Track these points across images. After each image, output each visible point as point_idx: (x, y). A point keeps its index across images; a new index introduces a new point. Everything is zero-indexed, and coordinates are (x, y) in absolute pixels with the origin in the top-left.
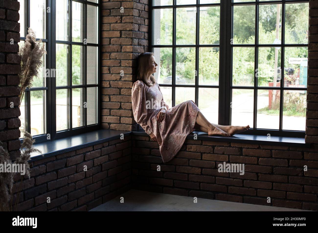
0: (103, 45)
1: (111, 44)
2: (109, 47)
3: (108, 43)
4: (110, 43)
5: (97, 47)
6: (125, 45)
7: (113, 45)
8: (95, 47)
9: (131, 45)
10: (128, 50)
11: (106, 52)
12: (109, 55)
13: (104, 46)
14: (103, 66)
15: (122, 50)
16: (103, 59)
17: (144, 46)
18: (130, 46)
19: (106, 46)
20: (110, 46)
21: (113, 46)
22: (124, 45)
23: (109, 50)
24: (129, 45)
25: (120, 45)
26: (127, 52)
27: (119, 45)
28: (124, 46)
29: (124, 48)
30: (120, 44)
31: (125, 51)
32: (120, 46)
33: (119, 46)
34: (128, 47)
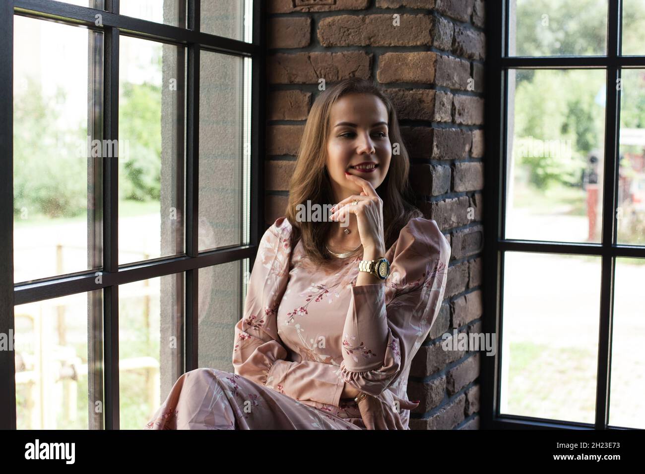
0: (274, 52)
1: (319, 42)
2: (309, 57)
3: (304, 43)
4: (313, 41)
5: (248, 62)
6: (396, 48)
7: (330, 47)
8: (238, 60)
9: (427, 48)
10: (409, 75)
11: (292, 85)
12: (307, 99)
13: (280, 55)
14: (278, 152)
15: (378, 72)
16: (275, 118)
17: (470, 58)
18: (423, 54)
19: (293, 56)
20: (314, 54)
21: (329, 53)
22: (389, 48)
23: (306, 76)
24: (415, 48)
25: (367, 48)
26: (407, 83)
27: (360, 47)
28: (388, 55)
29: (388, 65)
30: (367, 43)
31: (394, 79)
32: (367, 53)
33: (362, 52)
34: (412, 56)
